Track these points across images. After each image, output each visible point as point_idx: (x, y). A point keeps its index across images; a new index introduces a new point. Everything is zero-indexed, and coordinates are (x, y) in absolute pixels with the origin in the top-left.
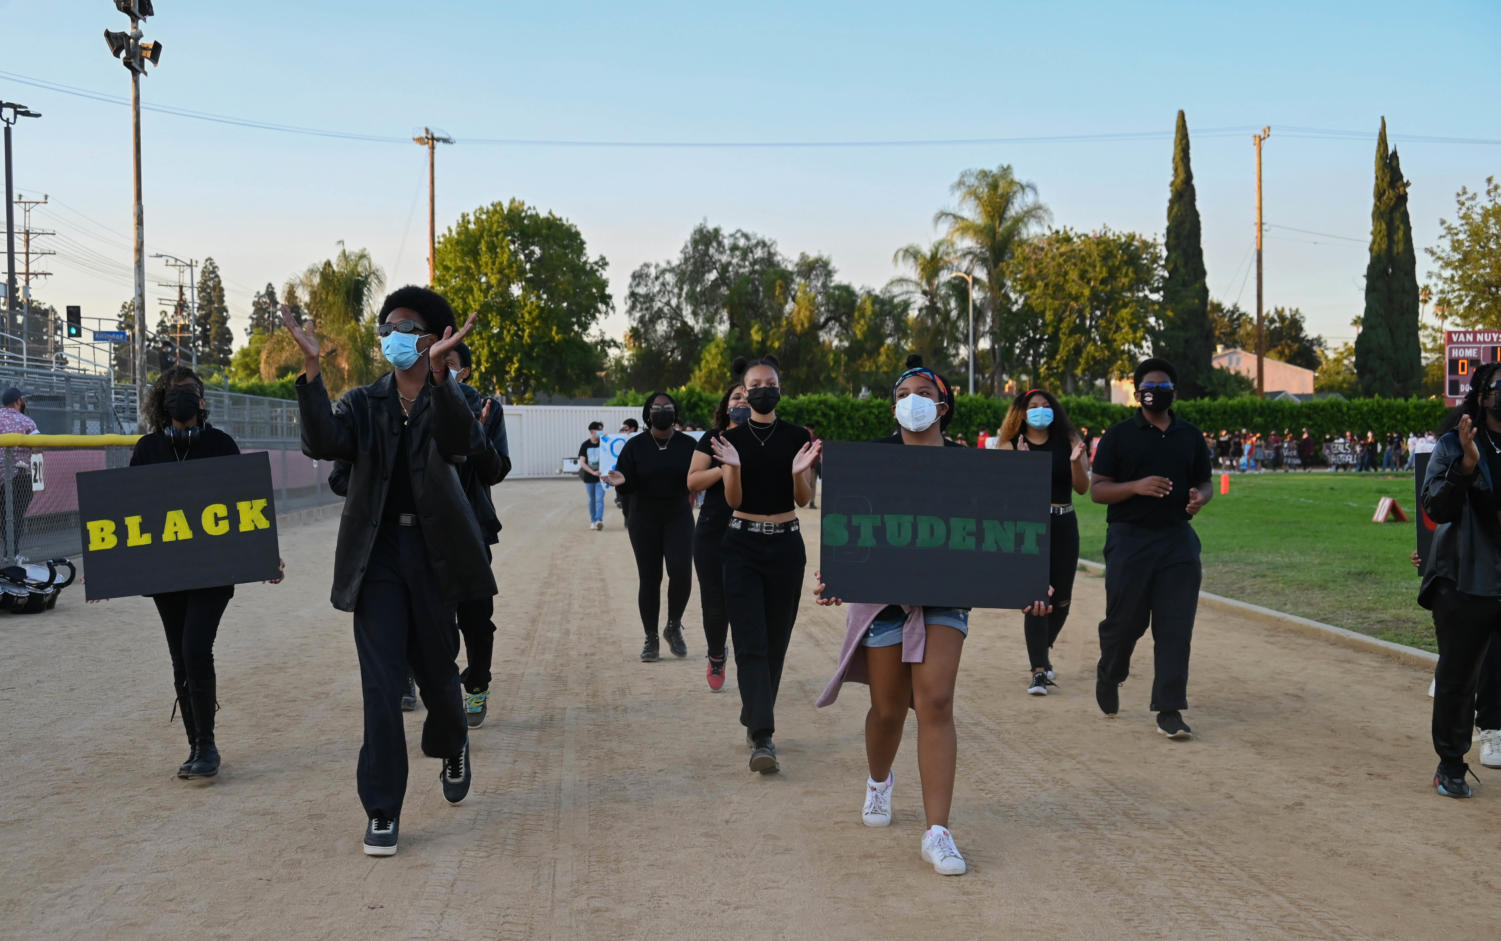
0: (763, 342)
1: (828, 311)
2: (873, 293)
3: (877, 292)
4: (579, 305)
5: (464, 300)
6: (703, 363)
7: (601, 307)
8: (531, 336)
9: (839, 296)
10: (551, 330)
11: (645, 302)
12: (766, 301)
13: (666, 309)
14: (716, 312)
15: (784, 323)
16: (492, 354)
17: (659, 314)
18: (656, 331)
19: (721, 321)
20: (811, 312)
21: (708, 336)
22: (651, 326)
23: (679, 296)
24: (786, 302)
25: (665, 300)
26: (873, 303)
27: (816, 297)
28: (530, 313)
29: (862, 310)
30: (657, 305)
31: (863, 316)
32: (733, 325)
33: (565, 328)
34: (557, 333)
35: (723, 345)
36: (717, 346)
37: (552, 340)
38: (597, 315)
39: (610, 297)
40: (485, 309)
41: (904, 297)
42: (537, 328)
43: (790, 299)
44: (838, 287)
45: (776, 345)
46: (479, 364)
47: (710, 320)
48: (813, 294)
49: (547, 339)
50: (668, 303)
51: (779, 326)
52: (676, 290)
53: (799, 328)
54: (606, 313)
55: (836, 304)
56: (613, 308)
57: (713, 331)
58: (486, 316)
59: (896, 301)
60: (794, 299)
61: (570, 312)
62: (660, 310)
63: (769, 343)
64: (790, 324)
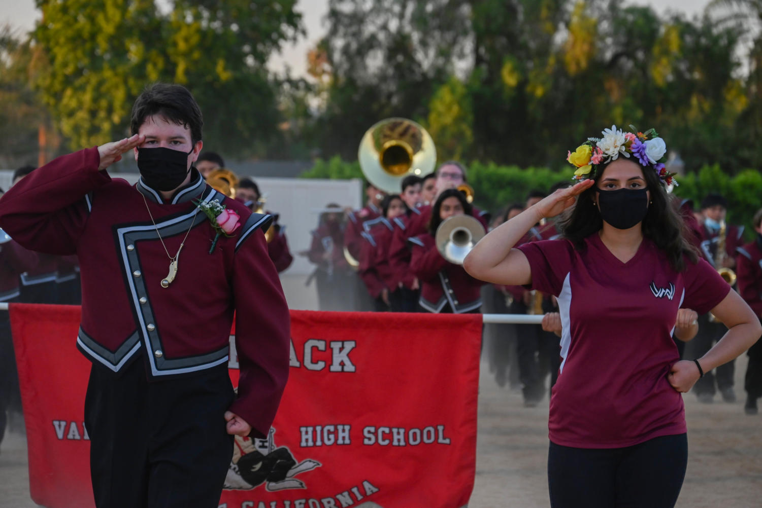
0: (522, 85)
1: (616, 43)
2: (683, 20)
3: (689, 18)
4: (255, 28)
5: (92, 19)
6: (433, 117)
7: (289, 31)
8: (187, 72)
9: (634, 23)
10: (215, 64)
11: (350, 25)
12: (527, 28)
13: (382, 36)
14: (454, 42)
15: (552, 61)
16: (130, 98)
17: (371, 43)
18: (365, 67)
19: (462, 56)
20: (592, 45)
21: (441, 76)
22: (358, 60)
23: (401, 16)
24: (556, 29)
25: (380, 21)
26: (682, 36)
27: (599, 21)
28: (186, 40)
29: (666, 41)
30: (370, 28)
31: (666, 52)
32: (479, 60)
33: (236, 60)
34: (225, 69)
35: (460, 90)
36: (453, 91)
37: (217, 78)
38: (282, 43)
39: (299, 16)
40: (123, 31)
41: (731, 24)
42: (196, 62)
43: (562, 26)
44: (632, 10)
45: (539, 92)
46: (110, 110)
47: (445, 54)
48: (595, 16)
49: (209, 78)
50: (384, 27)
51: (544, 65)
52: (397, 8)
53: (572, 69)
54: (295, 39)
55: (630, 33)
56: (304, 33)
57: (449, 68)
58: (122, 44)
59: (715, 31)
60: (568, 25)
61: (242, 37)
62: (373, 37)
63: (529, 89)
64: (561, 62)
